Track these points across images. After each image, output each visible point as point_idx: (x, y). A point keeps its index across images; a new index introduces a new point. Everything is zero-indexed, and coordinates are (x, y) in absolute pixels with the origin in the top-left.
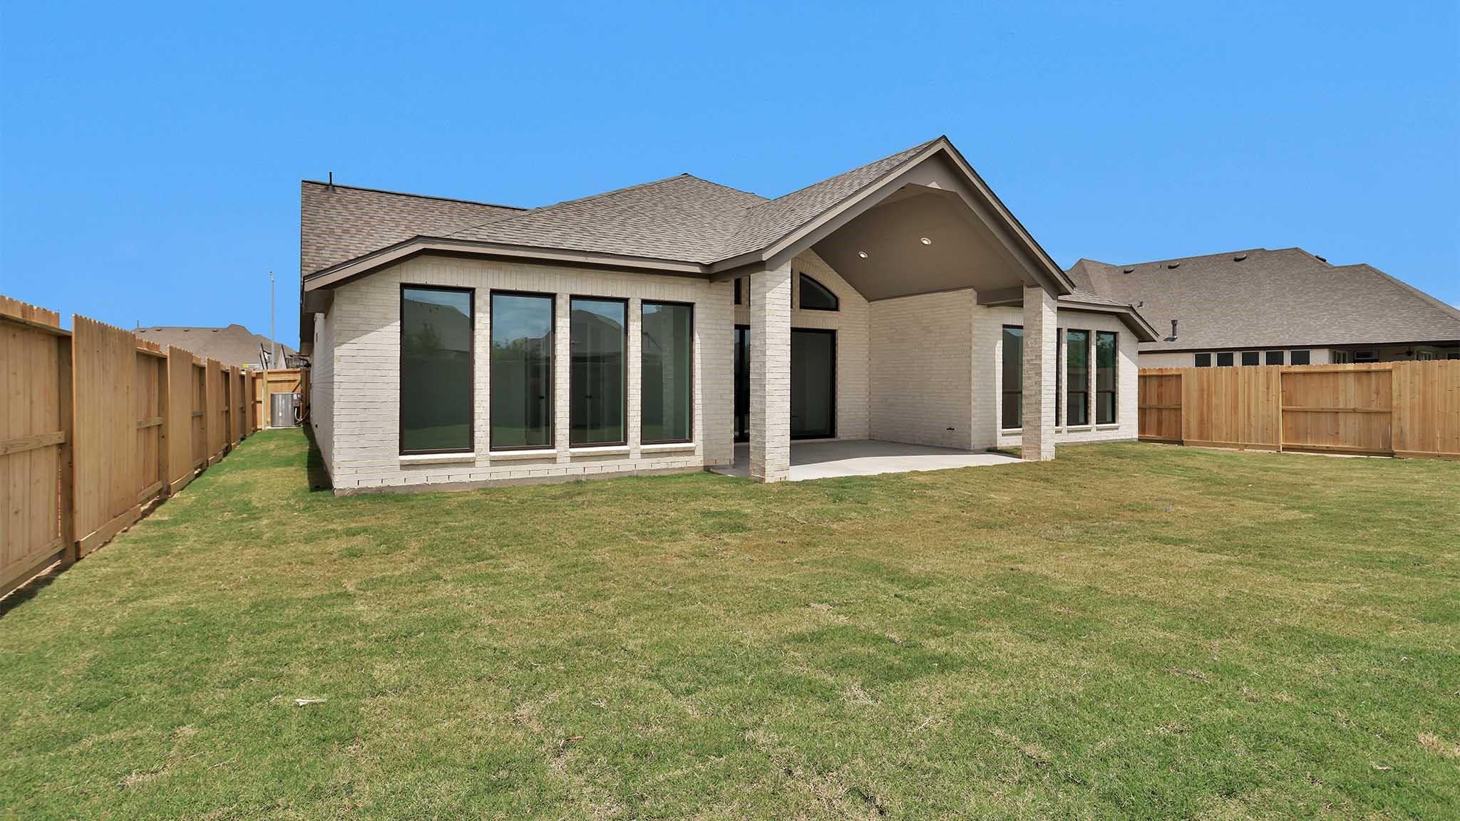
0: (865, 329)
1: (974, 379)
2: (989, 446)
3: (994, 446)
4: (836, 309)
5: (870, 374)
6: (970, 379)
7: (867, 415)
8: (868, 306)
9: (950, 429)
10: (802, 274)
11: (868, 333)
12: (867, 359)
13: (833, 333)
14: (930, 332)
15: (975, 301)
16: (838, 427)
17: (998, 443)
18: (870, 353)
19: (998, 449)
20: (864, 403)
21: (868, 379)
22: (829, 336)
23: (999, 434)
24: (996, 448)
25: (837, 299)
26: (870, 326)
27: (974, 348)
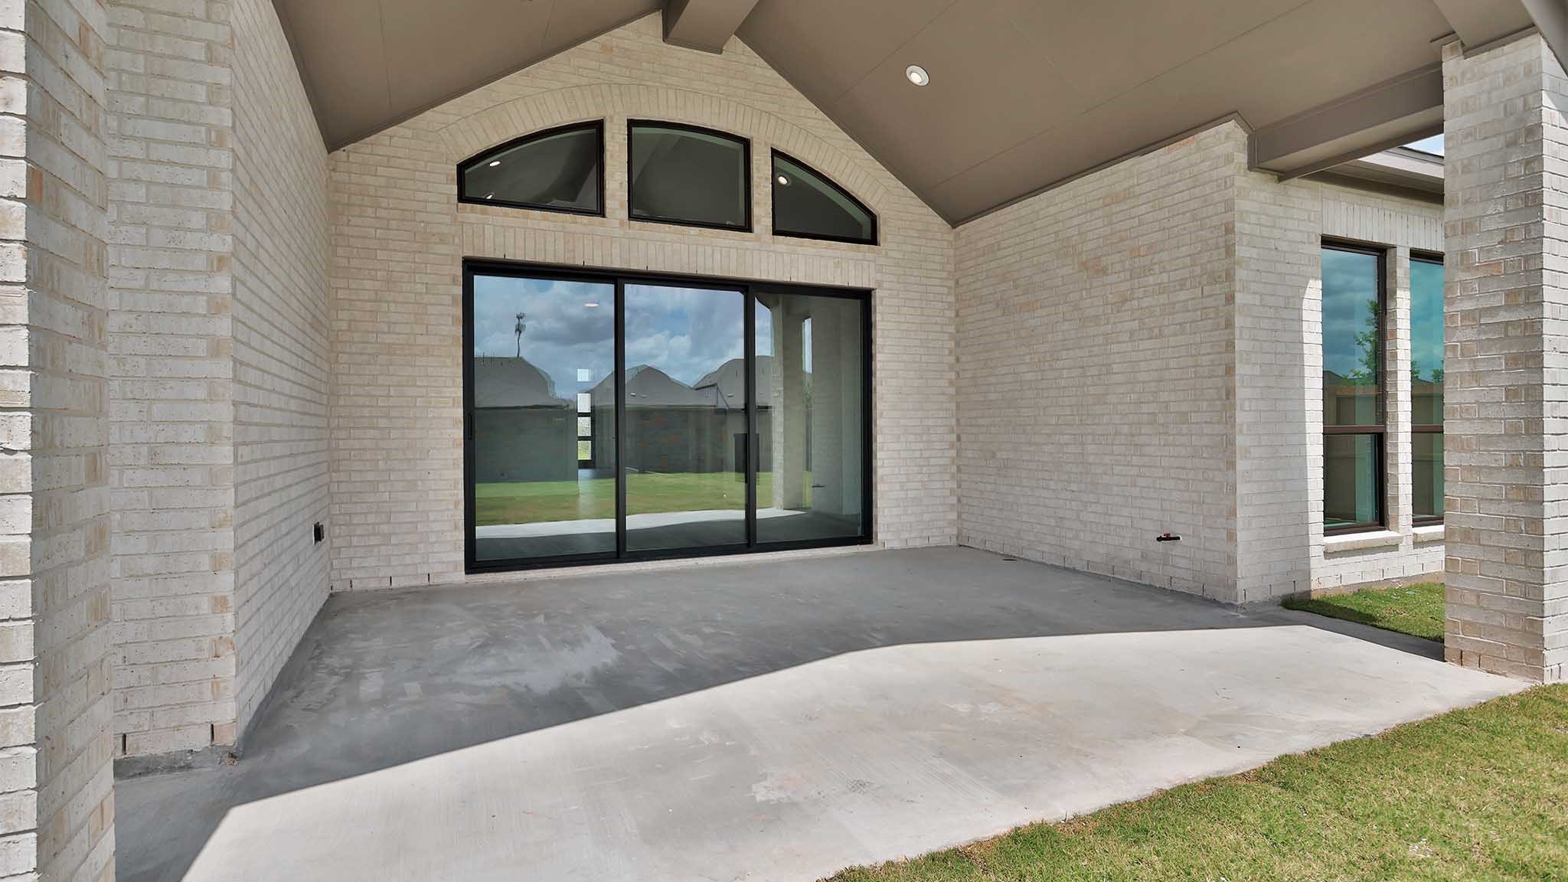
0: (946, 290)
1: (1241, 393)
2: (1288, 590)
3: (1300, 588)
4: (873, 241)
5: (958, 393)
6: (1230, 393)
7: (952, 490)
8: (951, 237)
9: (1168, 538)
10: (775, 153)
11: (951, 299)
12: (952, 359)
13: (863, 297)
14: (1104, 271)
15: (1242, 158)
16: (879, 520)
17: (1314, 577)
18: (957, 344)
19: (1314, 596)
20: (942, 462)
21: (953, 406)
22: (856, 304)
23: (1316, 552)
24: (1309, 593)
25: (873, 218)
26: (957, 282)
27: (1239, 298)
